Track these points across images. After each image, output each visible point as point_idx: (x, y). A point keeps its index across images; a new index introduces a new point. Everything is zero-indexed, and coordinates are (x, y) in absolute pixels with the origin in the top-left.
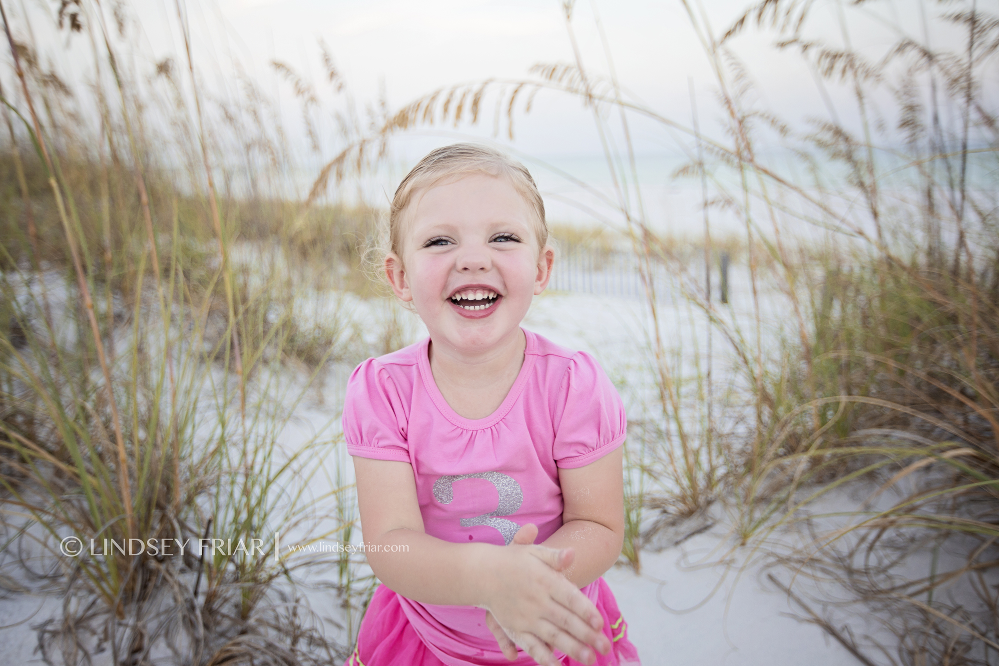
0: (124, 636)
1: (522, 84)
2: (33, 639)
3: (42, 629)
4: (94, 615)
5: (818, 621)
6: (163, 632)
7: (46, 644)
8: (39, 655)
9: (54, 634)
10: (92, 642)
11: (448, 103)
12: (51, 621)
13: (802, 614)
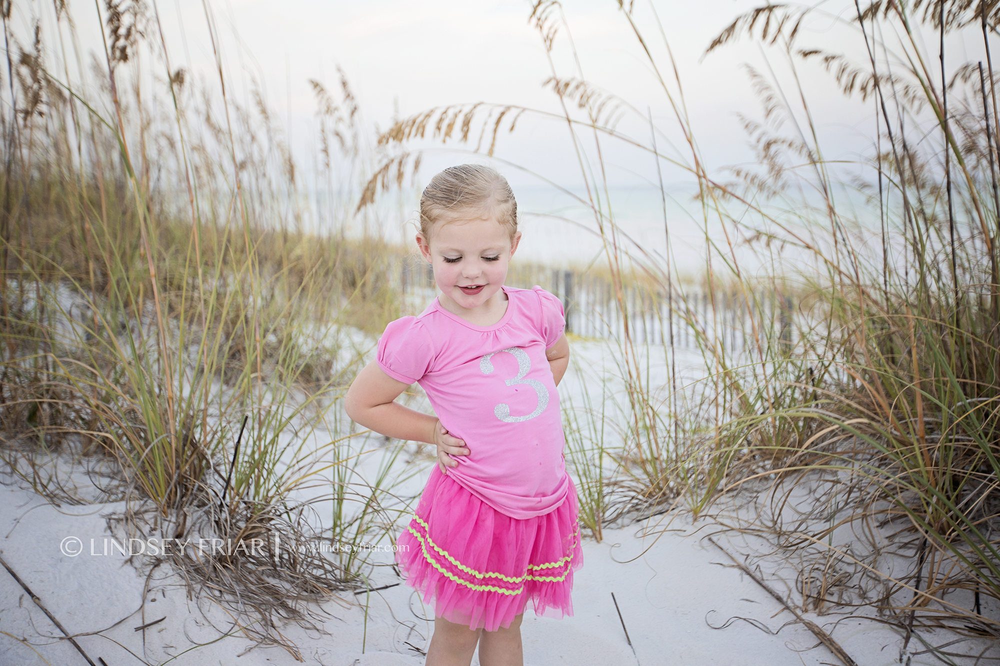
0: (170, 527)
1: (508, 108)
2: (103, 523)
3: (109, 518)
4: (146, 511)
5: (740, 567)
6: (197, 529)
7: (113, 527)
8: (109, 532)
9: (118, 521)
10: (146, 529)
11: (441, 120)
12: (114, 513)
13: (726, 561)
